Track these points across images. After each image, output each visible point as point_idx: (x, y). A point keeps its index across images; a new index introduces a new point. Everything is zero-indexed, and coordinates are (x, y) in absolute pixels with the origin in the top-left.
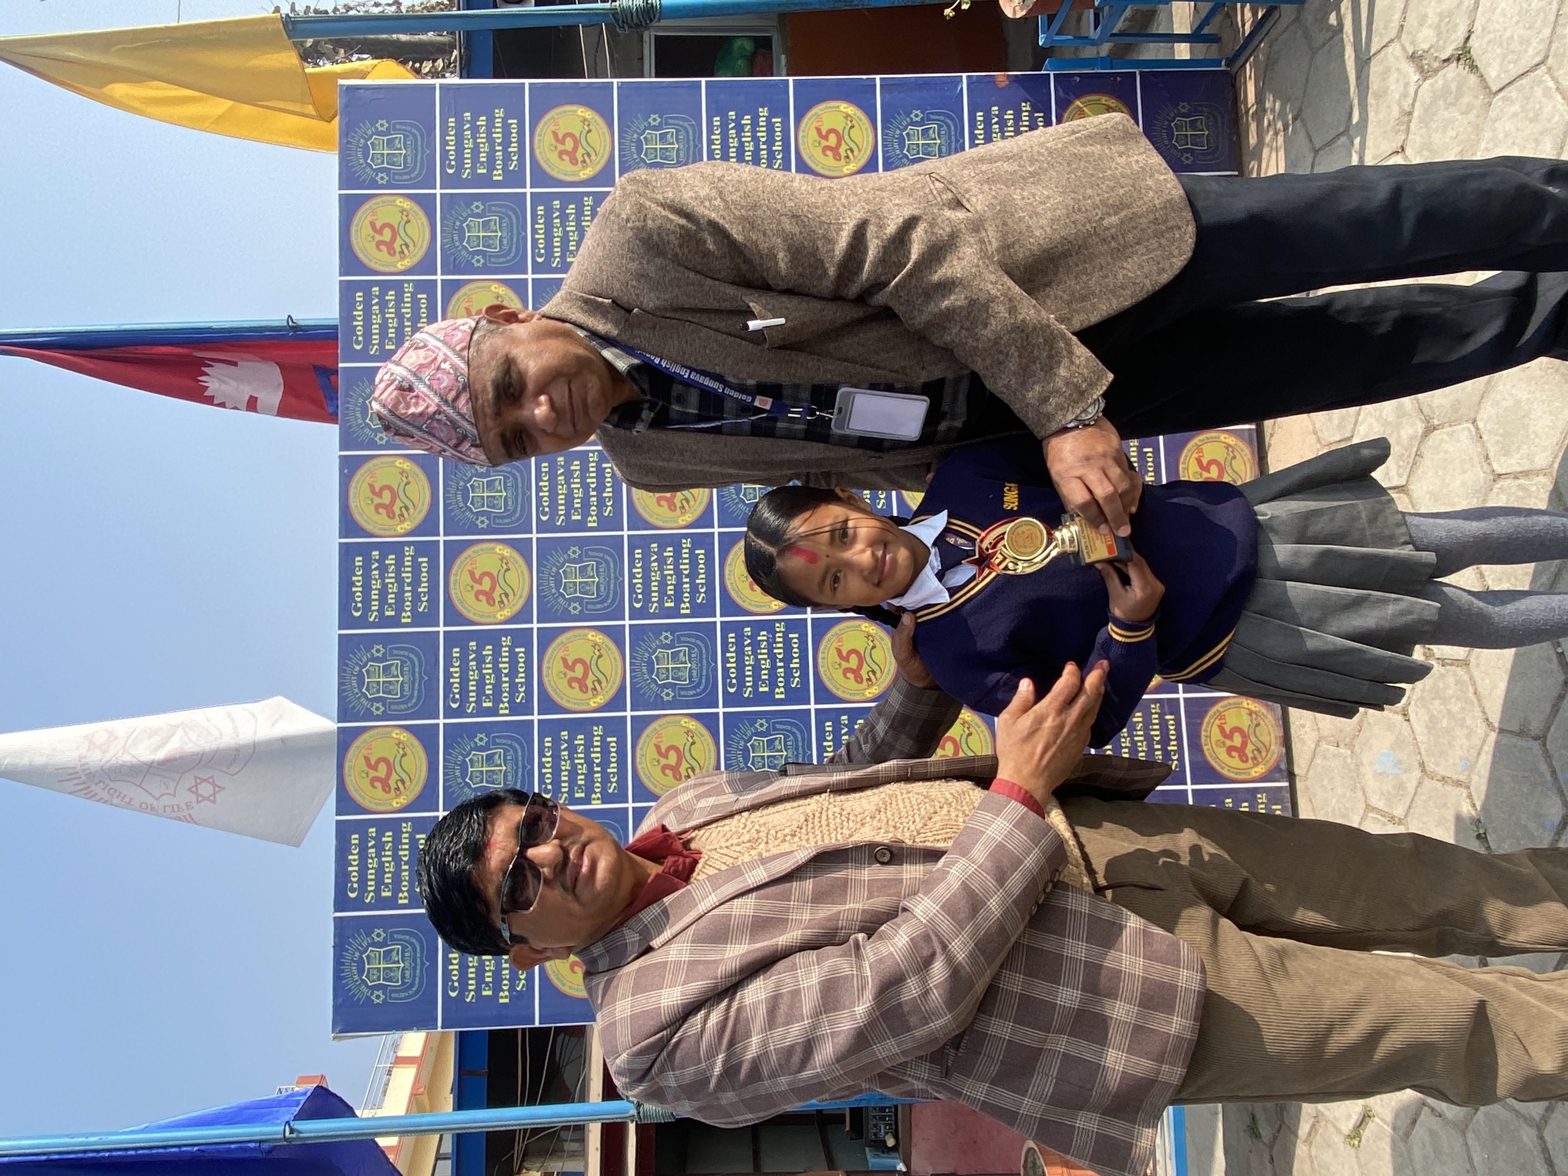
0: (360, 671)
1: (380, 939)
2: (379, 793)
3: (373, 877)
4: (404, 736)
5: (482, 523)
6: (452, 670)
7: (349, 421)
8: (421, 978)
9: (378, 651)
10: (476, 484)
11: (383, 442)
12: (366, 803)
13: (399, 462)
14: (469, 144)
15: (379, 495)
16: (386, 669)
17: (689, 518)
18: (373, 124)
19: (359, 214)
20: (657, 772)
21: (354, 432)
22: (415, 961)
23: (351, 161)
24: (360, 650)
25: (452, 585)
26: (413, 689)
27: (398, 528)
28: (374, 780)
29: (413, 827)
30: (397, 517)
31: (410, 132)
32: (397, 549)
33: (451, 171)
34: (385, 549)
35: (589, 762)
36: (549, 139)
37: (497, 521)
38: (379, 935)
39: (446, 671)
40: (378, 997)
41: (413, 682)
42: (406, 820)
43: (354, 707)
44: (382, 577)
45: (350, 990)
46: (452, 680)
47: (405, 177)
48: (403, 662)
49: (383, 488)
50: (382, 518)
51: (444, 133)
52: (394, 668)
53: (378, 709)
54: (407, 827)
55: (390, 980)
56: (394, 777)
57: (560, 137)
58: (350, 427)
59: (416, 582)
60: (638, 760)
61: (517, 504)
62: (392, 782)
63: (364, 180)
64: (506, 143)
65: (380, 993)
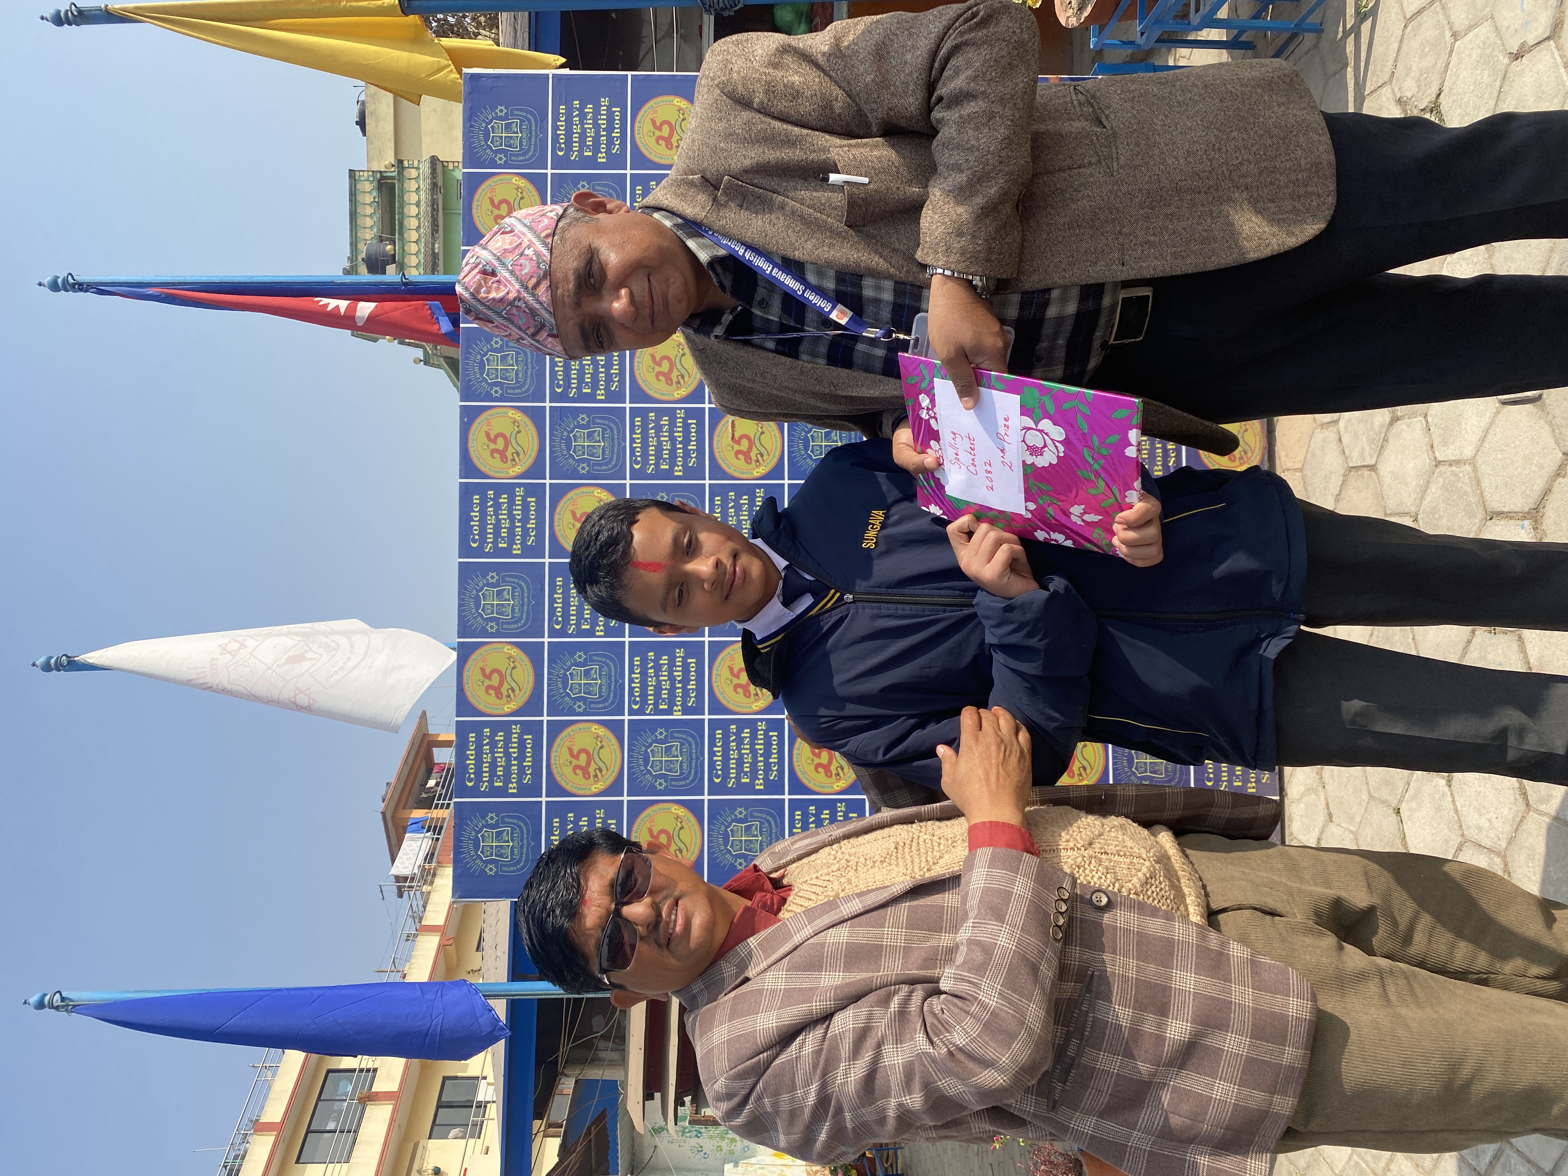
0: (478, 595)
1: (493, 822)
2: (492, 698)
3: (487, 769)
4: (514, 651)
5: (583, 469)
6: (555, 596)
7: (468, 375)
8: (527, 854)
9: (492, 577)
10: (578, 434)
11: (498, 395)
12: (481, 707)
13: (511, 413)
14: (577, 129)
15: (494, 441)
16: (500, 593)
17: (762, 470)
18: (493, 109)
19: (480, 191)
20: (729, 690)
21: (473, 385)
22: (522, 841)
23: (473, 142)
24: (477, 576)
25: (556, 523)
26: (522, 612)
27: (510, 472)
28: (488, 688)
29: (521, 728)
30: (509, 462)
31: (526, 117)
32: (509, 489)
33: (561, 154)
34: (499, 489)
35: (672, 679)
36: (648, 126)
37: (596, 468)
38: (492, 818)
39: (550, 597)
40: (491, 870)
41: (522, 605)
42: (516, 723)
43: (472, 625)
44: (496, 514)
45: (467, 863)
46: (555, 605)
47: (521, 158)
48: (514, 588)
49: (498, 436)
50: (497, 462)
51: (556, 119)
52: (506, 593)
53: (492, 627)
54: (516, 729)
55: (501, 856)
56: (506, 686)
57: (658, 124)
58: (470, 380)
59: (525, 520)
60: (714, 679)
61: (613, 453)
62: (504, 690)
63: (485, 160)
64: (610, 129)
65: (492, 866)
